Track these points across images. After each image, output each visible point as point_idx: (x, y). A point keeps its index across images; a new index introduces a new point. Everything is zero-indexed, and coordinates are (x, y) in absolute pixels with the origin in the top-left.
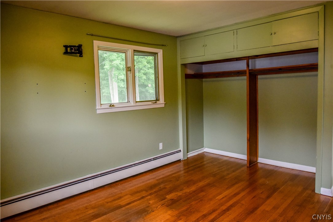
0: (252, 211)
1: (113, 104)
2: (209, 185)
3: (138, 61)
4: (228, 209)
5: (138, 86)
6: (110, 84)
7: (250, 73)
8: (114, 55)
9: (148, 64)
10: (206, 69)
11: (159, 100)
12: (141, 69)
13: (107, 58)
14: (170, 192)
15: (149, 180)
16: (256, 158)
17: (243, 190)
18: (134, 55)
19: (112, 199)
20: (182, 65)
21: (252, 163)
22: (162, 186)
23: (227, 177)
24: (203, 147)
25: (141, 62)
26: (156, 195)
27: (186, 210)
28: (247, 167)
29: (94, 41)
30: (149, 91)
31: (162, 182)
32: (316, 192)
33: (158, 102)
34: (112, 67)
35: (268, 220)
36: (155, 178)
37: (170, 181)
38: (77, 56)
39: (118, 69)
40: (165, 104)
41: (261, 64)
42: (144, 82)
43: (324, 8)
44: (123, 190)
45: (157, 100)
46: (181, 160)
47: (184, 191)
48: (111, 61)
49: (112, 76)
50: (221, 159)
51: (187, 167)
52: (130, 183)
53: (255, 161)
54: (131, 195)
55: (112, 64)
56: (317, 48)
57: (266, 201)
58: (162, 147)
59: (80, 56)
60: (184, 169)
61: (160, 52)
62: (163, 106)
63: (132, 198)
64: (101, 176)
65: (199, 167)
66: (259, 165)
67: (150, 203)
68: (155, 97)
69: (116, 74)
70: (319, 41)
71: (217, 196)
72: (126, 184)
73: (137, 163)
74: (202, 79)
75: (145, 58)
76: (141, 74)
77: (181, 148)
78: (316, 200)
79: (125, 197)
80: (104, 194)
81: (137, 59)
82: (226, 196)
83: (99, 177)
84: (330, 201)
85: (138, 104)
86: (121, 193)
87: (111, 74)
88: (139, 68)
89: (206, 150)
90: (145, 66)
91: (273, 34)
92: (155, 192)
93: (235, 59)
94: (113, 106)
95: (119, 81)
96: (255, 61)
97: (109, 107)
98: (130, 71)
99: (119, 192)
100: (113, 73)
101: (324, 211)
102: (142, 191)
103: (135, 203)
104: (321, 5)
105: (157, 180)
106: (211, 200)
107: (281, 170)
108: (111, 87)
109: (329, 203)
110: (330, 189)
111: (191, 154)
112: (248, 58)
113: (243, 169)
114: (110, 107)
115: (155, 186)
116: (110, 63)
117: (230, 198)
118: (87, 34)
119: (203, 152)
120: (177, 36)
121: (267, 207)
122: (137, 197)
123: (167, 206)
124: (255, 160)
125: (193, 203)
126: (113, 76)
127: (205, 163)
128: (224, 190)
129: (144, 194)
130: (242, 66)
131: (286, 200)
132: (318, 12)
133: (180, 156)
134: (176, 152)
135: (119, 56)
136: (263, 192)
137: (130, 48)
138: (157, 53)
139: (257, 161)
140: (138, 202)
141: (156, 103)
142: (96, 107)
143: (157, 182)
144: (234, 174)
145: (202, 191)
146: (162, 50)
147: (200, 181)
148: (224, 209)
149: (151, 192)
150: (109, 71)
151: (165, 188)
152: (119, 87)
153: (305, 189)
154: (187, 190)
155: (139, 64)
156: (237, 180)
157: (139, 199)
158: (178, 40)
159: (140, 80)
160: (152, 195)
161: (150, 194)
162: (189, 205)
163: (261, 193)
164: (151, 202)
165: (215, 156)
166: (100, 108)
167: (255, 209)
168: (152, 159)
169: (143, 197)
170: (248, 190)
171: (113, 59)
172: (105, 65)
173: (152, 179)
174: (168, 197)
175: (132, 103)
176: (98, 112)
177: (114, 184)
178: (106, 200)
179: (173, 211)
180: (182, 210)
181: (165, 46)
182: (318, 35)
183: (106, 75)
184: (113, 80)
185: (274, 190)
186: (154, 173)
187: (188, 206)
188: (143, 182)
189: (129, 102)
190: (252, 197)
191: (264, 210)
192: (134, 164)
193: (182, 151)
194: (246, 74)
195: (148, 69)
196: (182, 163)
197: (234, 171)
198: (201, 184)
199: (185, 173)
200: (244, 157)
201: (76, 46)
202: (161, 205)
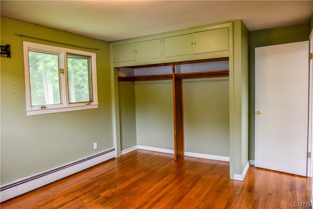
0: (179, 200)
1: (44, 106)
2: (141, 180)
3: (73, 63)
4: (158, 201)
5: (73, 87)
6: (44, 85)
7: (175, 77)
8: (49, 57)
9: (84, 66)
10: (137, 73)
11: (93, 101)
12: (77, 71)
13: (41, 60)
14: (104, 189)
15: (84, 179)
16: (182, 152)
17: (171, 182)
18: (67, 58)
19: (43, 202)
20: (115, 68)
21: (179, 157)
22: (96, 184)
23: (157, 171)
24: (136, 145)
25: (76, 64)
26: (90, 194)
27: (119, 206)
28: (175, 161)
29: (24, 42)
30: (85, 93)
31: (96, 181)
32: (230, 178)
33: (92, 103)
34: (46, 68)
35: (192, 207)
36: (90, 177)
37: (105, 179)
38: (4, 57)
39: (52, 70)
40: (99, 105)
41: (185, 69)
42: (80, 83)
43: (232, 24)
44: (56, 192)
45: (91, 101)
46: (116, 158)
47: (118, 188)
48: (46, 62)
49: (46, 77)
50: (153, 155)
51: (121, 164)
52: (64, 185)
53: (182, 155)
54: (64, 196)
55: (47, 65)
56: (228, 58)
57: (191, 190)
58: (96, 147)
59: (7, 57)
60: (118, 167)
61: (94, 56)
62: (97, 107)
63: (65, 200)
64: (31, 180)
65: (132, 163)
66: (185, 158)
67: (84, 203)
68: (89, 98)
69: (51, 75)
70: (229, 51)
71: (148, 190)
72: (59, 186)
73: (71, 164)
74: (133, 82)
75: (81, 60)
76: (77, 76)
77: (115, 146)
78: (230, 185)
79: (58, 200)
80: (36, 198)
81: (73, 61)
82: (156, 189)
83: (30, 180)
84: (241, 185)
85: (71, 105)
86: (55, 195)
87: (45, 75)
88: (75, 70)
89: (139, 147)
90: (81, 68)
91: (193, 44)
92: (90, 191)
93: (163, 65)
94: (45, 107)
95: (54, 82)
96: (180, 67)
97: (40, 109)
98: (63, 73)
99: (52, 195)
100: (48, 74)
101: (237, 194)
102: (76, 191)
103: (69, 204)
104: (230, 22)
105: (92, 179)
106: (143, 193)
107: (203, 161)
108: (45, 89)
109: (241, 186)
110: (241, 175)
111: (125, 152)
112: (174, 64)
113: (171, 162)
114: (42, 109)
115: (89, 185)
116: (45, 64)
117: (160, 191)
118: (16, 35)
119: (136, 149)
120: (110, 41)
121: (191, 195)
122: (71, 198)
123: (101, 204)
124: (182, 153)
125: (126, 198)
126: (48, 77)
127: (137, 159)
128: (154, 183)
129: (78, 194)
130: (168, 70)
131: (207, 187)
132: (228, 28)
133: (114, 154)
134: (110, 151)
135: (53, 58)
136: (188, 182)
137: (63, 51)
138: (91, 57)
139: (183, 155)
140: (72, 203)
141: (90, 104)
142: (26, 109)
143: (91, 181)
144: (164, 167)
145: (135, 186)
146: (95, 54)
147: (133, 177)
148: (154, 201)
149: (85, 192)
150: (43, 73)
151: (100, 186)
152: (54, 87)
153: (222, 176)
154: (120, 187)
155: (75, 66)
156: (166, 173)
157: (73, 200)
158: (111, 45)
159: (76, 81)
160: (86, 195)
161: (85, 194)
162: (122, 200)
163: (187, 183)
164: (85, 201)
165: (146, 152)
166: (30, 110)
167: (182, 198)
168: (87, 159)
169: (77, 197)
170: (175, 182)
171: (48, 60)
172: (39, 66)
173: (86, 178)
174: (102, 195)
175: (65, 104)
176: (29, 114)
177: (47, 187)
178: (37, 204)
179: (107, 208)
180: (115, 206)
181: (99, 50)
182: (229, 47)
183: (40, 76)
184: (48, 81)
185: (197, 179)
186: (88, 173)
187: (121, 202)
188: (78, 182)
189: (62, 103)
190: (179, 187)
191: (189, 198)
192: (68, 165)
193: (116, 149)
194: (172, 77)
195: (84, 71)
196: (116, 161)
197: (163, 165)
198: (134, 179)
199: (119, 170)
200: (172, 152)
201: (3, 46)
202: (95, 204)
